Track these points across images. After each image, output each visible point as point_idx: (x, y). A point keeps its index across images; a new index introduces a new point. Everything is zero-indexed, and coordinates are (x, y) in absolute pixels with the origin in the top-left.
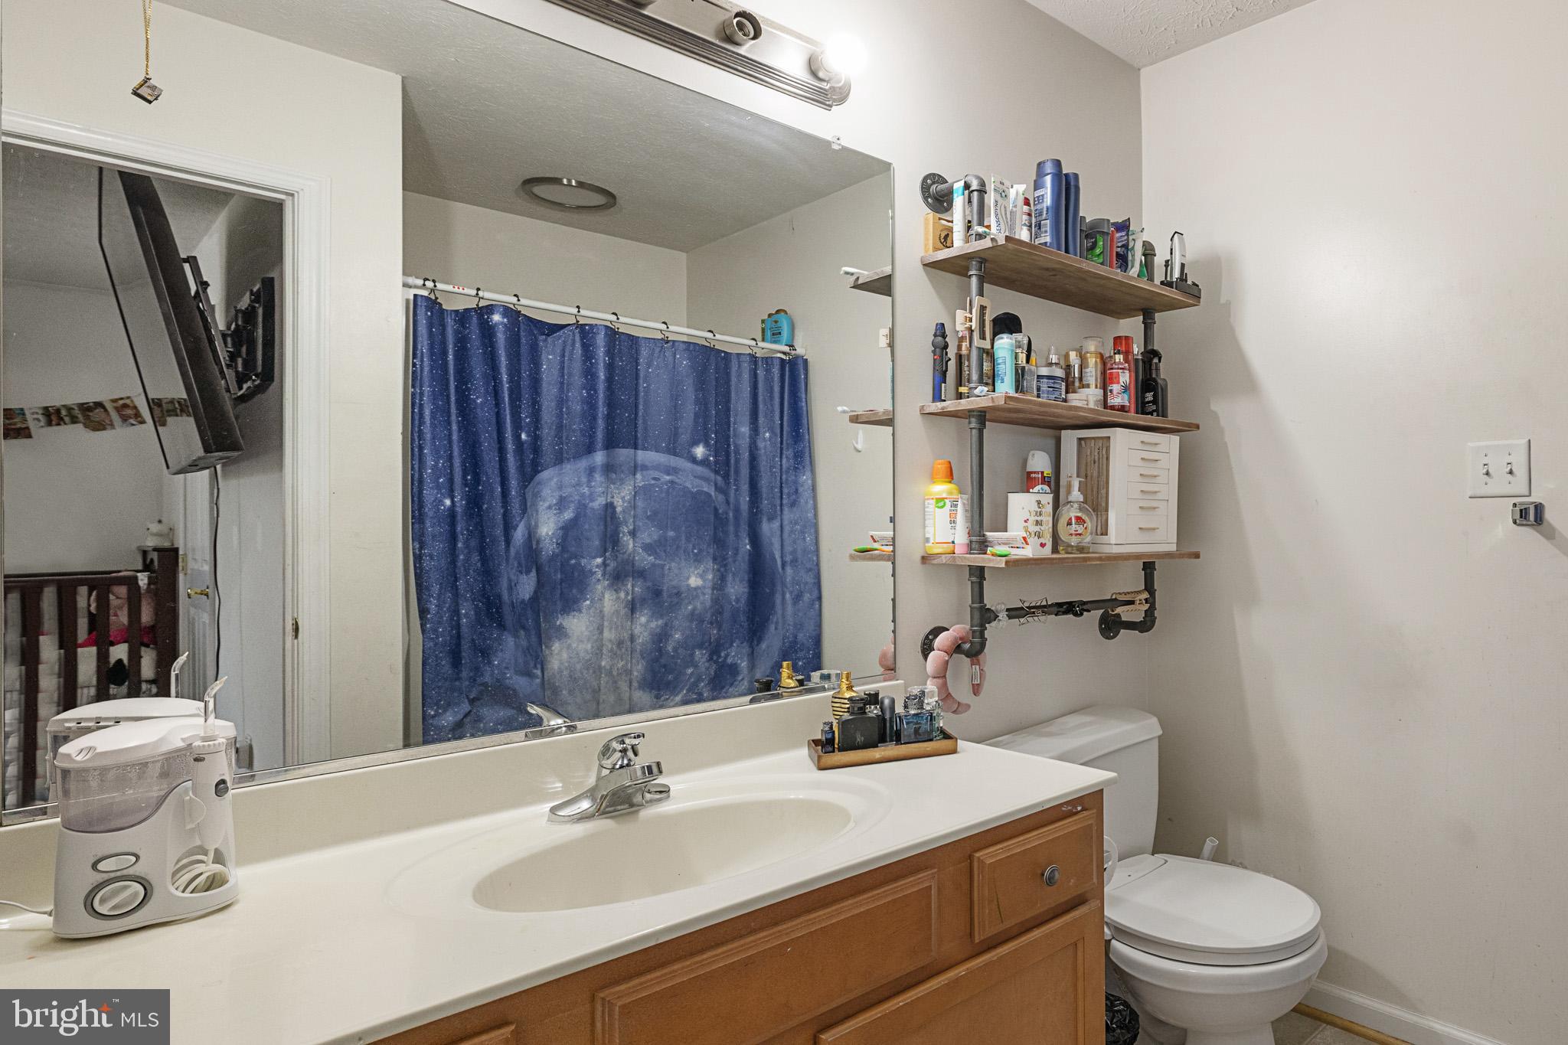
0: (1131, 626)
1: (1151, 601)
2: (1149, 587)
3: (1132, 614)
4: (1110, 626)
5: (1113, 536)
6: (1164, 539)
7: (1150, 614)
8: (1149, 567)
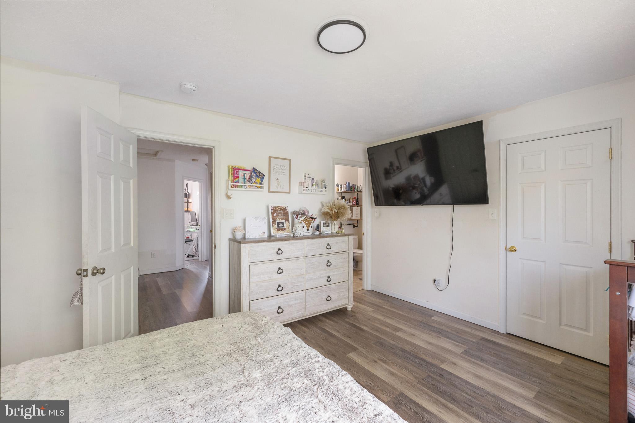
0: (356, 227)
1: (358, 224)
2: (358, 223)
3: (356, 225)
4: (354, 227)
5: (353, 217)
6: (359, 217)
7: (358, 225)
8: (358, 220)
